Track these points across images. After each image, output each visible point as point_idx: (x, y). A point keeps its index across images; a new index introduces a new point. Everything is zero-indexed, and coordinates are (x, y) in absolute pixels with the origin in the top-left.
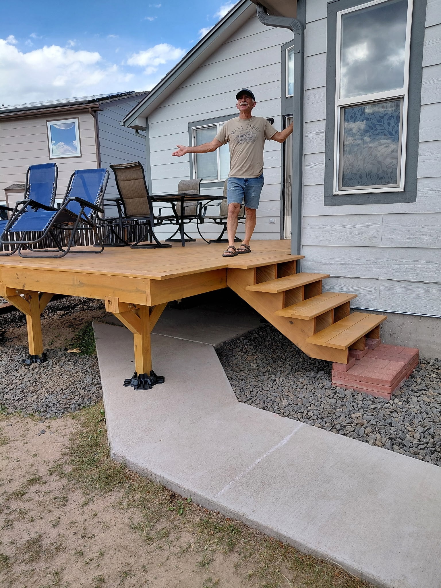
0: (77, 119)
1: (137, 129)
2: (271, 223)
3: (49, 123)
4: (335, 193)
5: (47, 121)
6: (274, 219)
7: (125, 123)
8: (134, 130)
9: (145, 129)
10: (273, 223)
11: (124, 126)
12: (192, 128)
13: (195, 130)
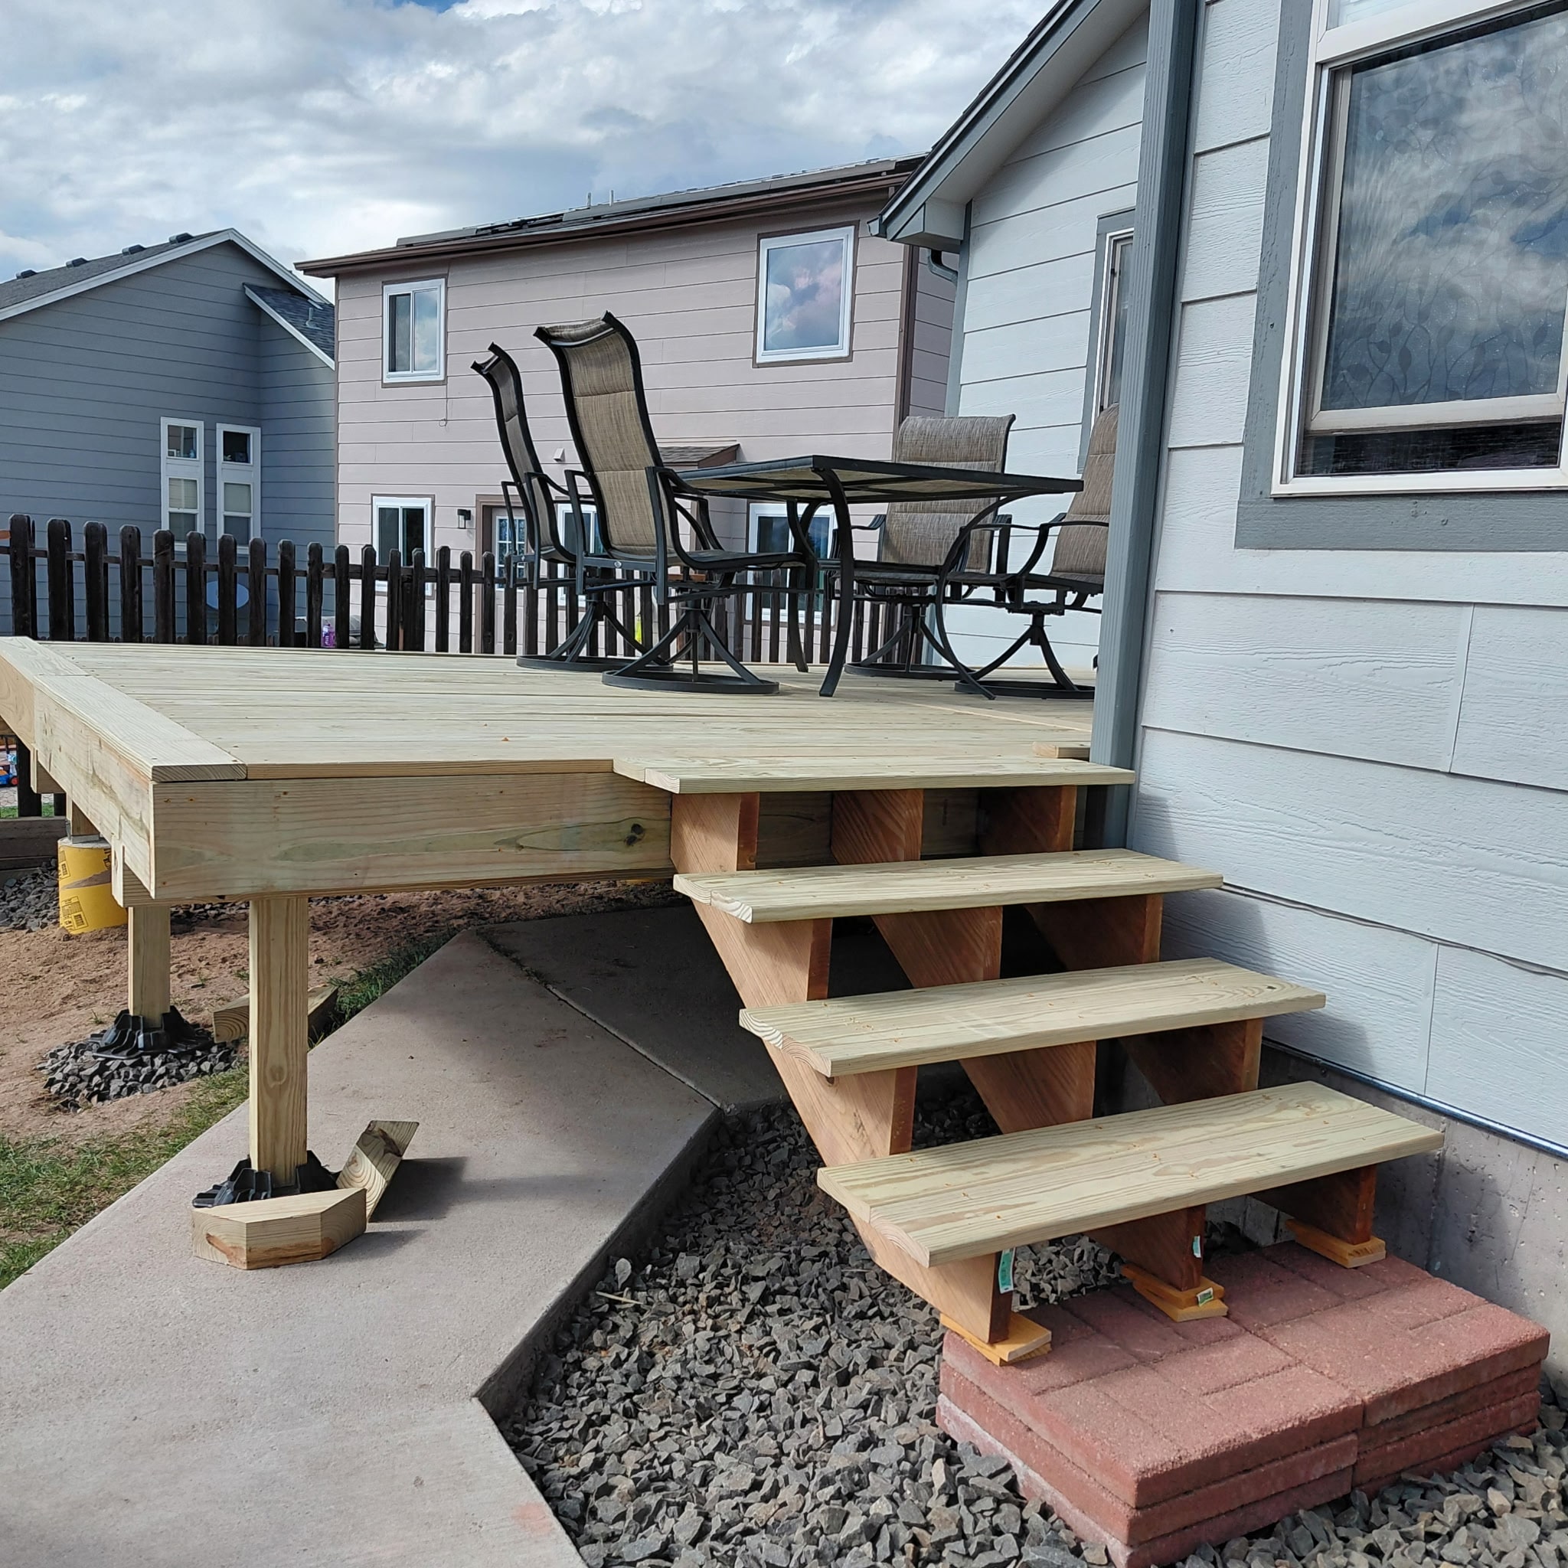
0: (852, 228)
1: (936, 248)
3: (766, 244)
4: (1278, 489)
5: (761, 236)
7: (888, 226)
12: (1108, 235)
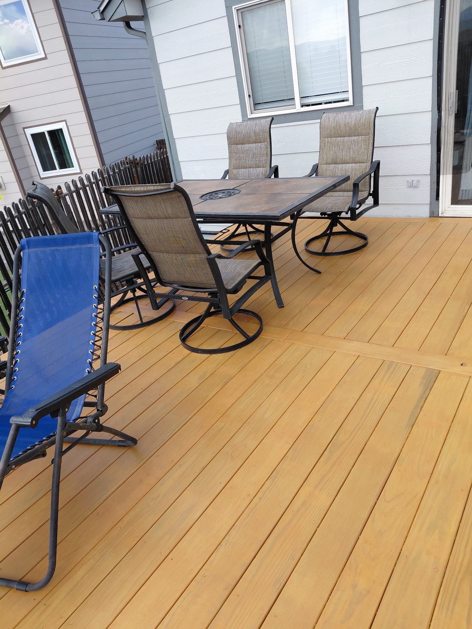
1: (127, 21)
2: (410, 187)
6: (415, 179)
7: (105, 13)
8: (122, 24)
9: (144, 17)
10: (415, 187)
11: (103, 19)
12: (233, 7)
13: (240, 12)
